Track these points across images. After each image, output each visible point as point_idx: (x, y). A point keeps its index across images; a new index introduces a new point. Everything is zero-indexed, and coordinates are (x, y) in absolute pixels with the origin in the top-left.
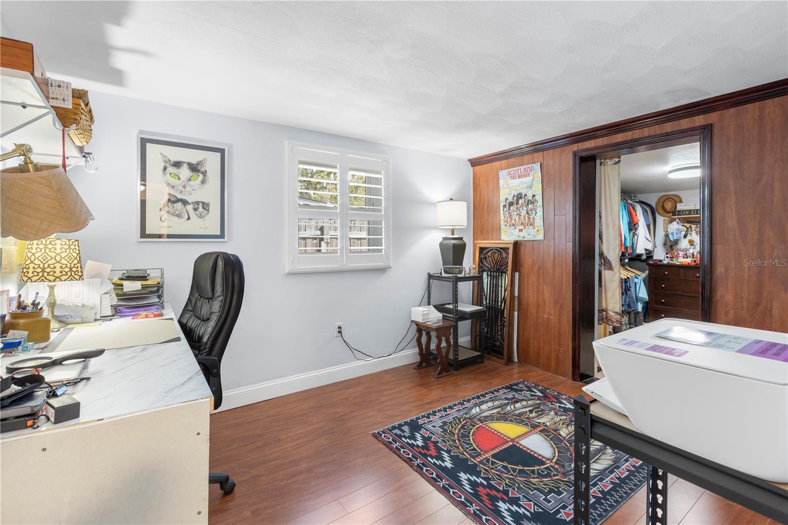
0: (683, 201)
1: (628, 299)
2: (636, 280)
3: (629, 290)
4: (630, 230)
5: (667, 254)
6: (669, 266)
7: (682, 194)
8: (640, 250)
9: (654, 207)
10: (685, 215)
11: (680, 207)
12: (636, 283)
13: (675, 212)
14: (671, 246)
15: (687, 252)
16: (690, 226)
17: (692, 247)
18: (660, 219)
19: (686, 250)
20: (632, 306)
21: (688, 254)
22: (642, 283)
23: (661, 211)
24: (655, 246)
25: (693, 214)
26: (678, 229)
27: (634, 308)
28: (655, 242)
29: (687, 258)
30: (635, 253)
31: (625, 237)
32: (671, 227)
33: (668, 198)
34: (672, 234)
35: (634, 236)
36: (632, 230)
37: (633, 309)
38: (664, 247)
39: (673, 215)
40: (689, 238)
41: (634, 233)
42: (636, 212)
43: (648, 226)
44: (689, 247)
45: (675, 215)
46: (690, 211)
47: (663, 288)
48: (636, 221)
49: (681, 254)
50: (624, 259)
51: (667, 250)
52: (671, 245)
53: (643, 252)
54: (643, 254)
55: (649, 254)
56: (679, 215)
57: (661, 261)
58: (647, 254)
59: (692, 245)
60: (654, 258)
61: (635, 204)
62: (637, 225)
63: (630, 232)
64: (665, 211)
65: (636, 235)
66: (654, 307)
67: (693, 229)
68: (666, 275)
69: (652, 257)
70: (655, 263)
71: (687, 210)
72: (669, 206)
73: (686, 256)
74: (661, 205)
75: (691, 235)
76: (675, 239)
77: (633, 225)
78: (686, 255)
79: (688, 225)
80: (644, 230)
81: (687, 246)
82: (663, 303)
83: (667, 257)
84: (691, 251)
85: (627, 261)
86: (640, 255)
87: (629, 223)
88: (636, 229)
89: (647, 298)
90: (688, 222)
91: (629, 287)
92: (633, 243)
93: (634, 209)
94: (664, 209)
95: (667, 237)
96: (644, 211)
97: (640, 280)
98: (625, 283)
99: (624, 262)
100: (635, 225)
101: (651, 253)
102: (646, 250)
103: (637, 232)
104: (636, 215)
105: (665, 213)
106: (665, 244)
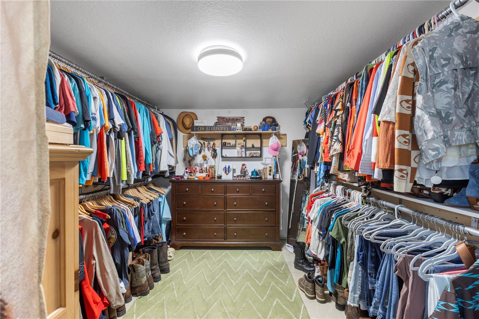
0: (198, 118)
1: (151, 224)
2: (160, 199)
3: (152, 214)
4: (153, 143)
5: (186, 169)
6: (190, 182)
7: (197, 112)
8: (164, 167)
9: (176, 121)
10: (201, 131)
11: (197, 123)
12: (160, 202)
13: (193, 128)
14: (189, 162)
15: (203, 166)
16: (204, 143)
17: (205, 162)
18: (181, 135)
19: (201, 165)
20: (156, 231)
21: (203, 169)
22: (166, 202)
23: (181, 126)
24: (177, 162)
25: (207, 131)
26: (196, 145)
27: (158, 233)
28: (177, 158)
29: (202, 173)
30: (158, 170)
31: (146, 151)
32: (191, 142)
33: (187, 115)
34: (192, 149)
35: (157, 151)
36: (155, 143)
37: (157, 235)
38: (184, 163)
39: (192, 131)
40: (203, 153)
41: (158, 147)
42: (159, 122)
43: (171, 140)
44: (202, 162)
45: (194, 131)
46: (205, 127)
47: (184, 205)
48: (159, 132)
49: (198, 169)
50: (148, 177)
51: (186, 165)
52: (189, 160)
53: (167, 169)
54: (166, 171)
55: (172, 169)
56: (197, 131)
57: (182, 177)
58: (170, 170)
59: (205, 160)
60: (176, 175)
61: (159, 114)
62: (160, 138)
63: (152, 146)
64: (185, 128)
65: (160, 149)
66: (177, 226)
67: (206, 146)
68: (187, 191)
69: (174, 173)
70: (177, 179)
71: (203, 126)
72: (187, 122)
73: (202, 171)
74: (181, 121)
75: (204, 151)
76: (194, 154)
77: (156, 137)
78: (202, 169)
79: (202, 142)
80: (167, 144)
81: (201, 161)
82: (184, 221)
83: (187, 172)
84: (205, 166)
85: (150, 179)
86: (164, 172)
87: (152, 135)
88: (159, 141)
89: (170, 217)
90: (202, 139)
91: (152, 210)
92: (156, 159)
93: (157, 118)
94: (183, 126)
95: (187, 153)
96: (167, 124)
97: (163, 199)
98: (148, 207)
99: (147, 180)
100: (158, 137)
101: (174, 170)
102: (169, 166)
103: (161, 146)
104: (159, 126)
105: (184, 130)
106: (184, 160)
